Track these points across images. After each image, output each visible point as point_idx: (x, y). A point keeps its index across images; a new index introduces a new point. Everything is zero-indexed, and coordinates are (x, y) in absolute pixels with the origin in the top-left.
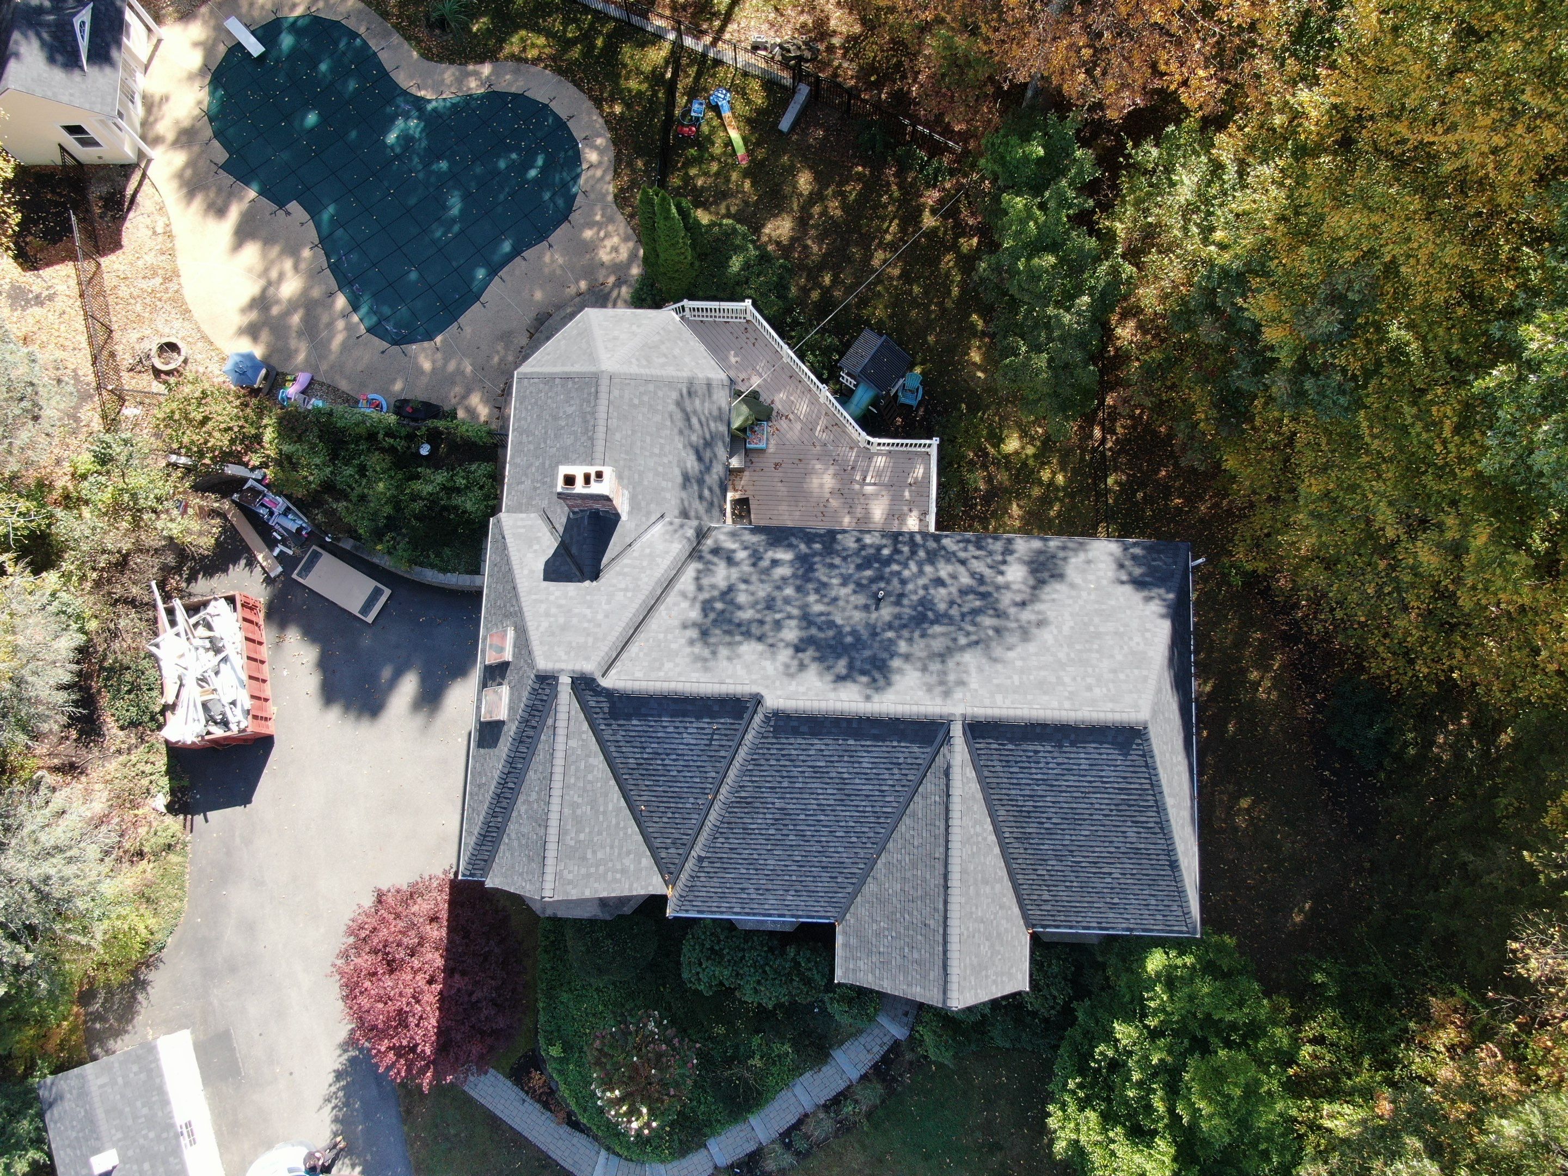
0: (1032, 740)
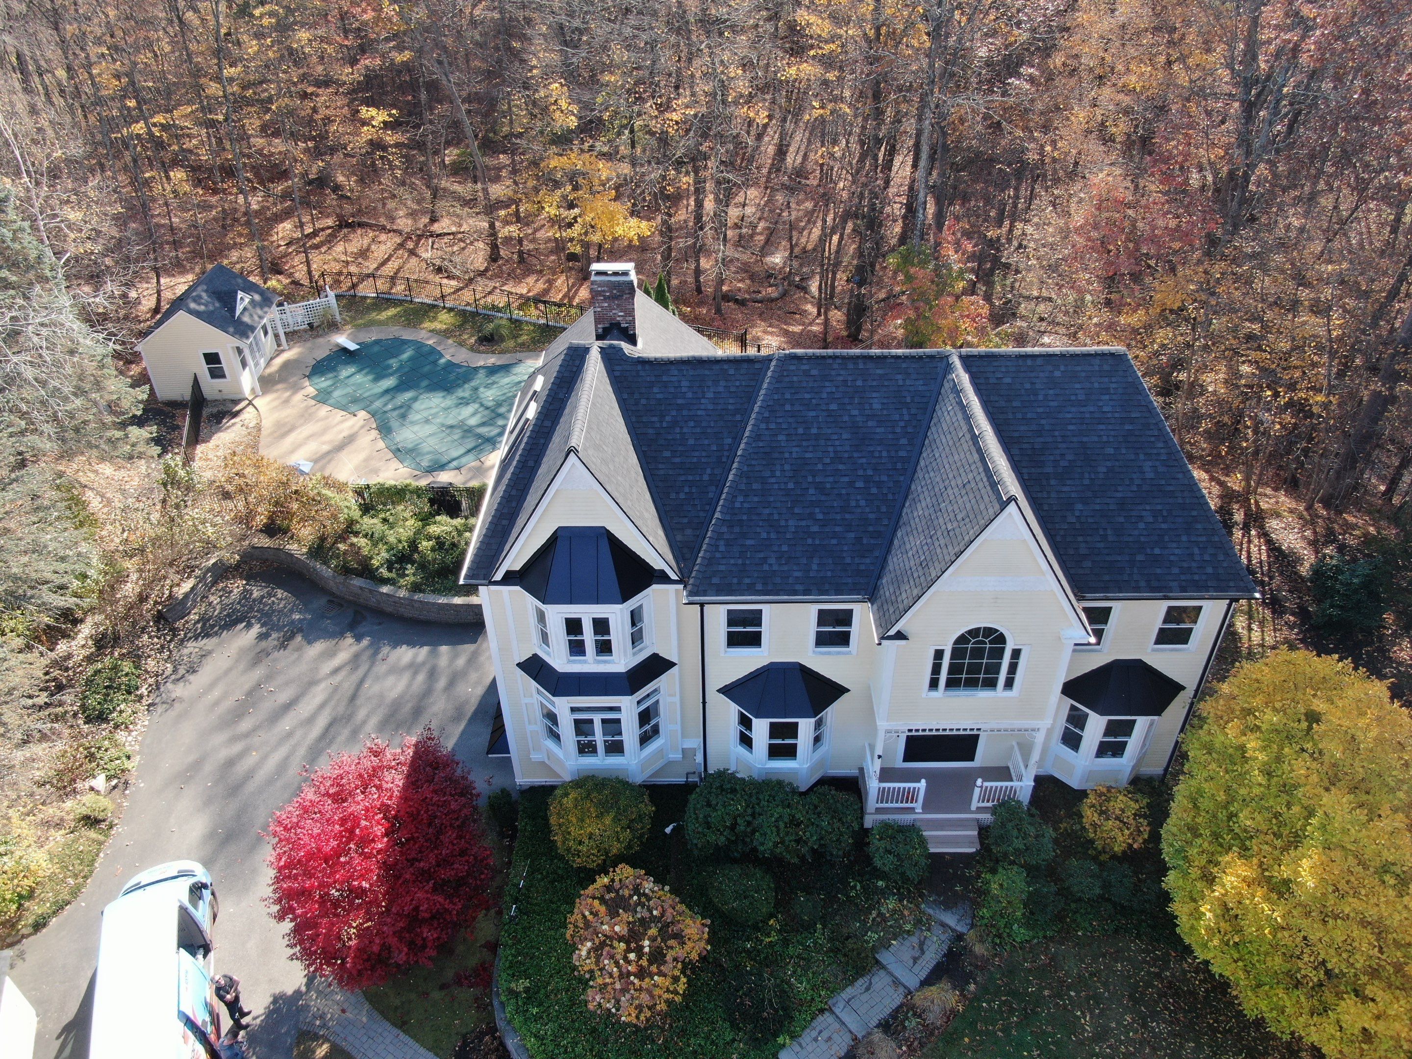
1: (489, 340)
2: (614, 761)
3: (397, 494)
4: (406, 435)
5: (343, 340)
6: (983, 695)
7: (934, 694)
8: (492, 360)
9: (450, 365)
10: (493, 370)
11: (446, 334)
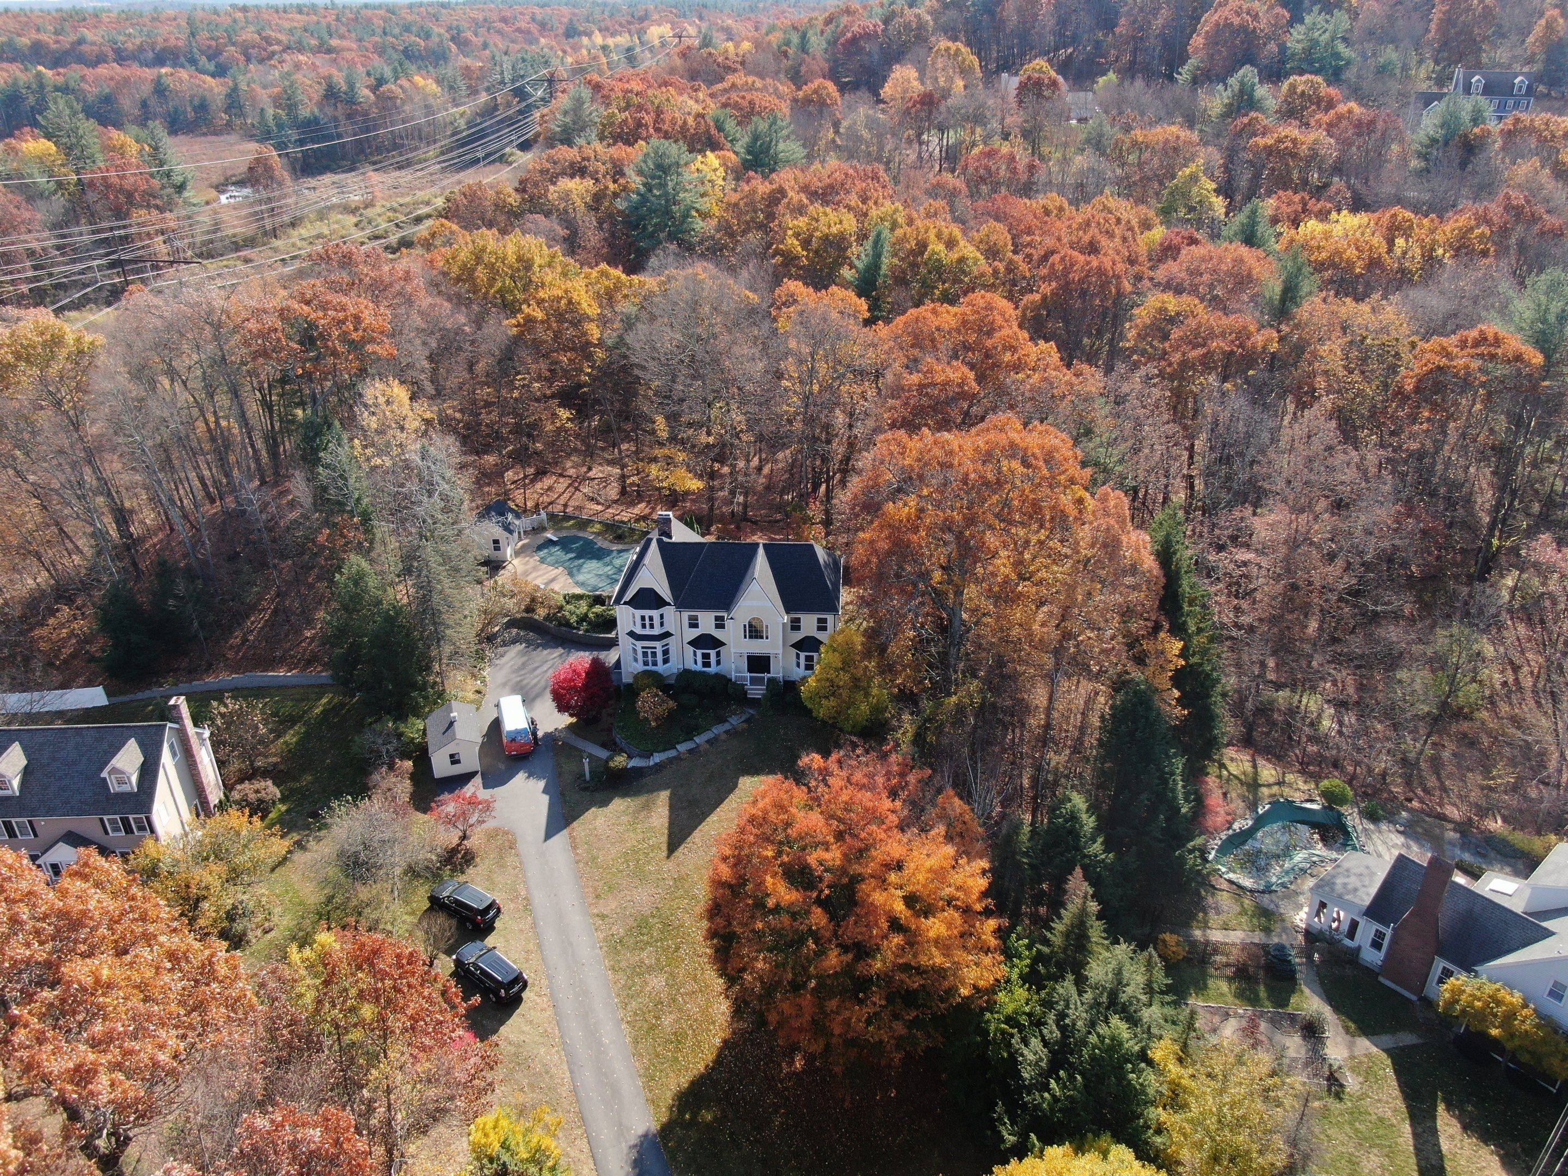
1: (619, 538)
2: (654, 667)
3: (579, 597)
4: (581, 578)
5: (549, 535)
6: (761, 641)
7: (746, 640)
8: (620, 547)
9: (601, 549)
10: (620, 551)
11: (598, 534)
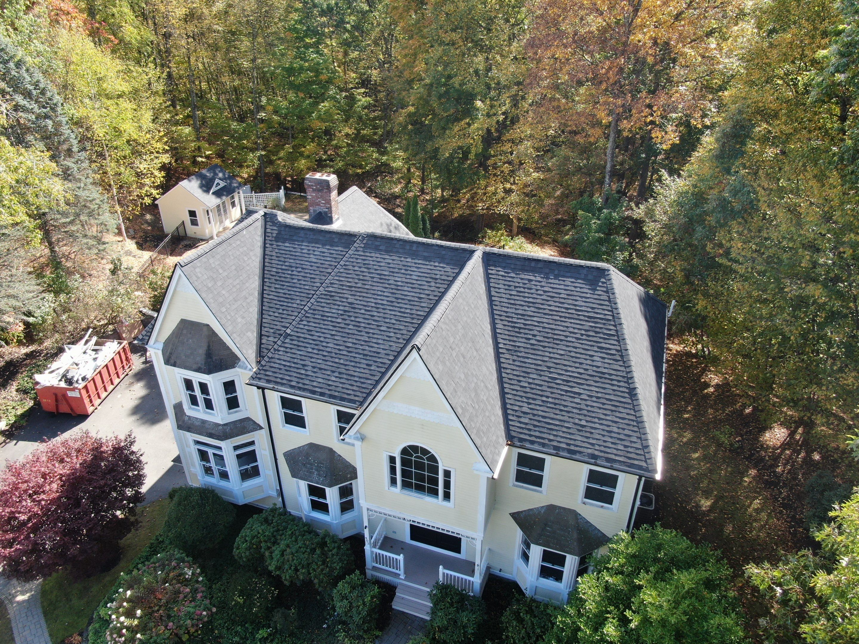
0: (527, 271)
2: (223, 483)
6: (428, 500)
7: (393, 489)
